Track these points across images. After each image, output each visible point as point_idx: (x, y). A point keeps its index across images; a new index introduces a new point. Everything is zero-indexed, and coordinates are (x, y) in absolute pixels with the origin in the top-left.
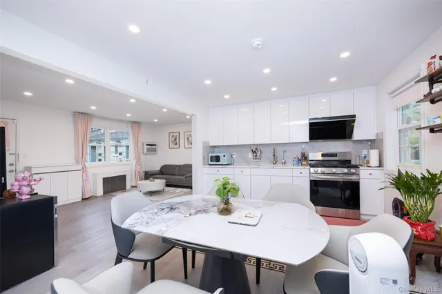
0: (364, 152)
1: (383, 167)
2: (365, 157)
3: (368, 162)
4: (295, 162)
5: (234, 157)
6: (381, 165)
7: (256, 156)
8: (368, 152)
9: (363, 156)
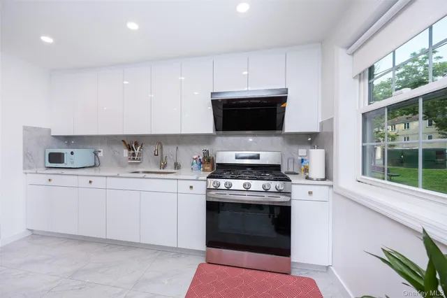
0: (302, 152)
1: (331, 179)
2: (302, 160)
3: (306, 170)
4: (195, 165)
5: (100, 155)
6: (328, 176)
7: (134, 155)
8: (308, 153)
9: (300, 158)
